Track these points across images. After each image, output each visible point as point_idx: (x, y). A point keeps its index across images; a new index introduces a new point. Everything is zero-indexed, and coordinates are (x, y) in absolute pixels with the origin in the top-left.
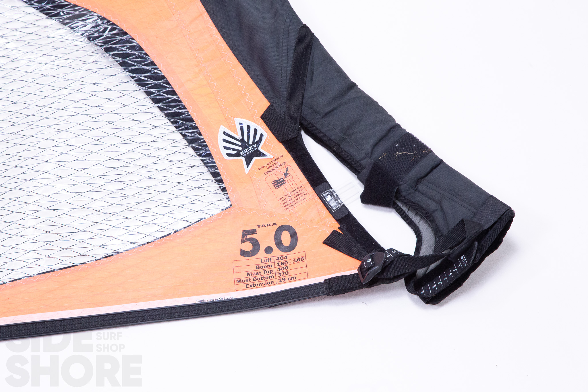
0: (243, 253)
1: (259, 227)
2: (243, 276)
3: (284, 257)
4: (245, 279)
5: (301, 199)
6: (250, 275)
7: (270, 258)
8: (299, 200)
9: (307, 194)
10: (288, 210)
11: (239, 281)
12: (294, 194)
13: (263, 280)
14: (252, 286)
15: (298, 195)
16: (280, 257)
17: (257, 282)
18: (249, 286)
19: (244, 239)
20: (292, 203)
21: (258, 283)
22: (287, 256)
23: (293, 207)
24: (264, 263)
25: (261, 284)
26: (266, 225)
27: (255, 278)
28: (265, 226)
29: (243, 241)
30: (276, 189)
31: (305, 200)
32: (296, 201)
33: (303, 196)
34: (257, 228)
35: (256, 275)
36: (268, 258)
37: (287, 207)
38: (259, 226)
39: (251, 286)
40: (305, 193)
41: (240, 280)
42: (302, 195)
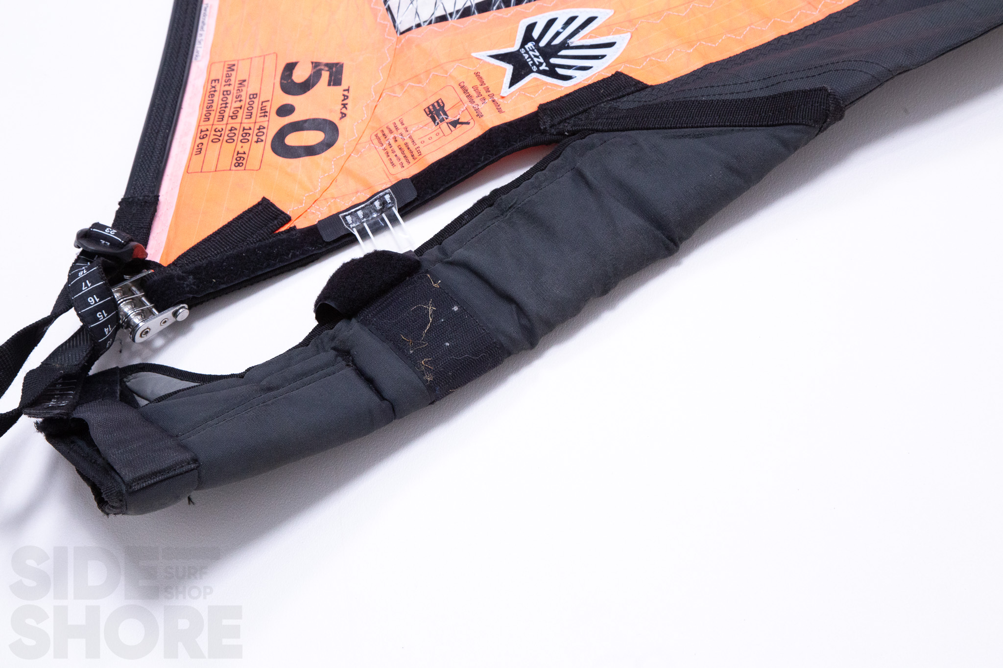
0: (290, 67)
1: (344, 90)
2: (241, 73)
3: (263, 138)
4: (233, 78)
5: (394, 159)
6: (240, 85)
7: (268, 114)
8: (392, 156)
9: (403, 169)
10: (374, 137)
11: (231, 68)
12: (406, 144)
13: (219, 106)
14: (213, 89)
15: (403, 153)
16: (265, 131)
17: (218, 98)
18: (213, 84)
19: (322, 67)
20: (388, 142)
21: (215, 99)
22: (263, 143)
23: (377, 147)
24: (260, 106)
25: (213, 103)
26: (345, 102)
27: (229, 93)
28: (343, 101)
29: (316, 65)
30: (424, 110)
31: (389, 165)
32: (389, 150)
33: (400, 162)
34: (345, 85)
35: (235, 95)
36: (269, 112)
37: (380, 135)
38: (348, 90)
39: (214, 87)
40: (405, 164)
41: (233, 70)
42: (403, 160)
